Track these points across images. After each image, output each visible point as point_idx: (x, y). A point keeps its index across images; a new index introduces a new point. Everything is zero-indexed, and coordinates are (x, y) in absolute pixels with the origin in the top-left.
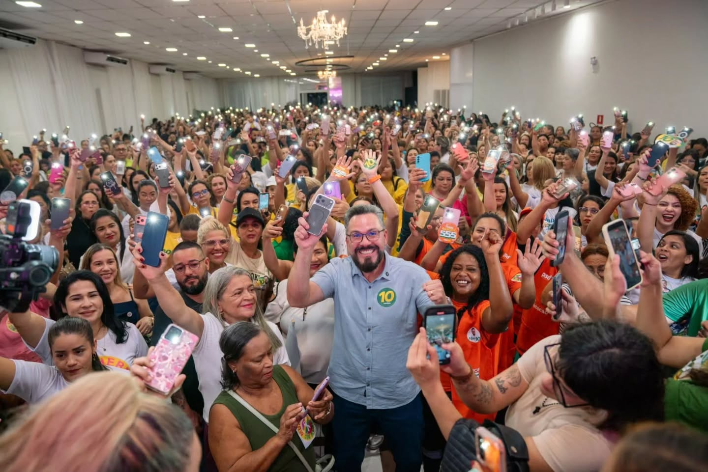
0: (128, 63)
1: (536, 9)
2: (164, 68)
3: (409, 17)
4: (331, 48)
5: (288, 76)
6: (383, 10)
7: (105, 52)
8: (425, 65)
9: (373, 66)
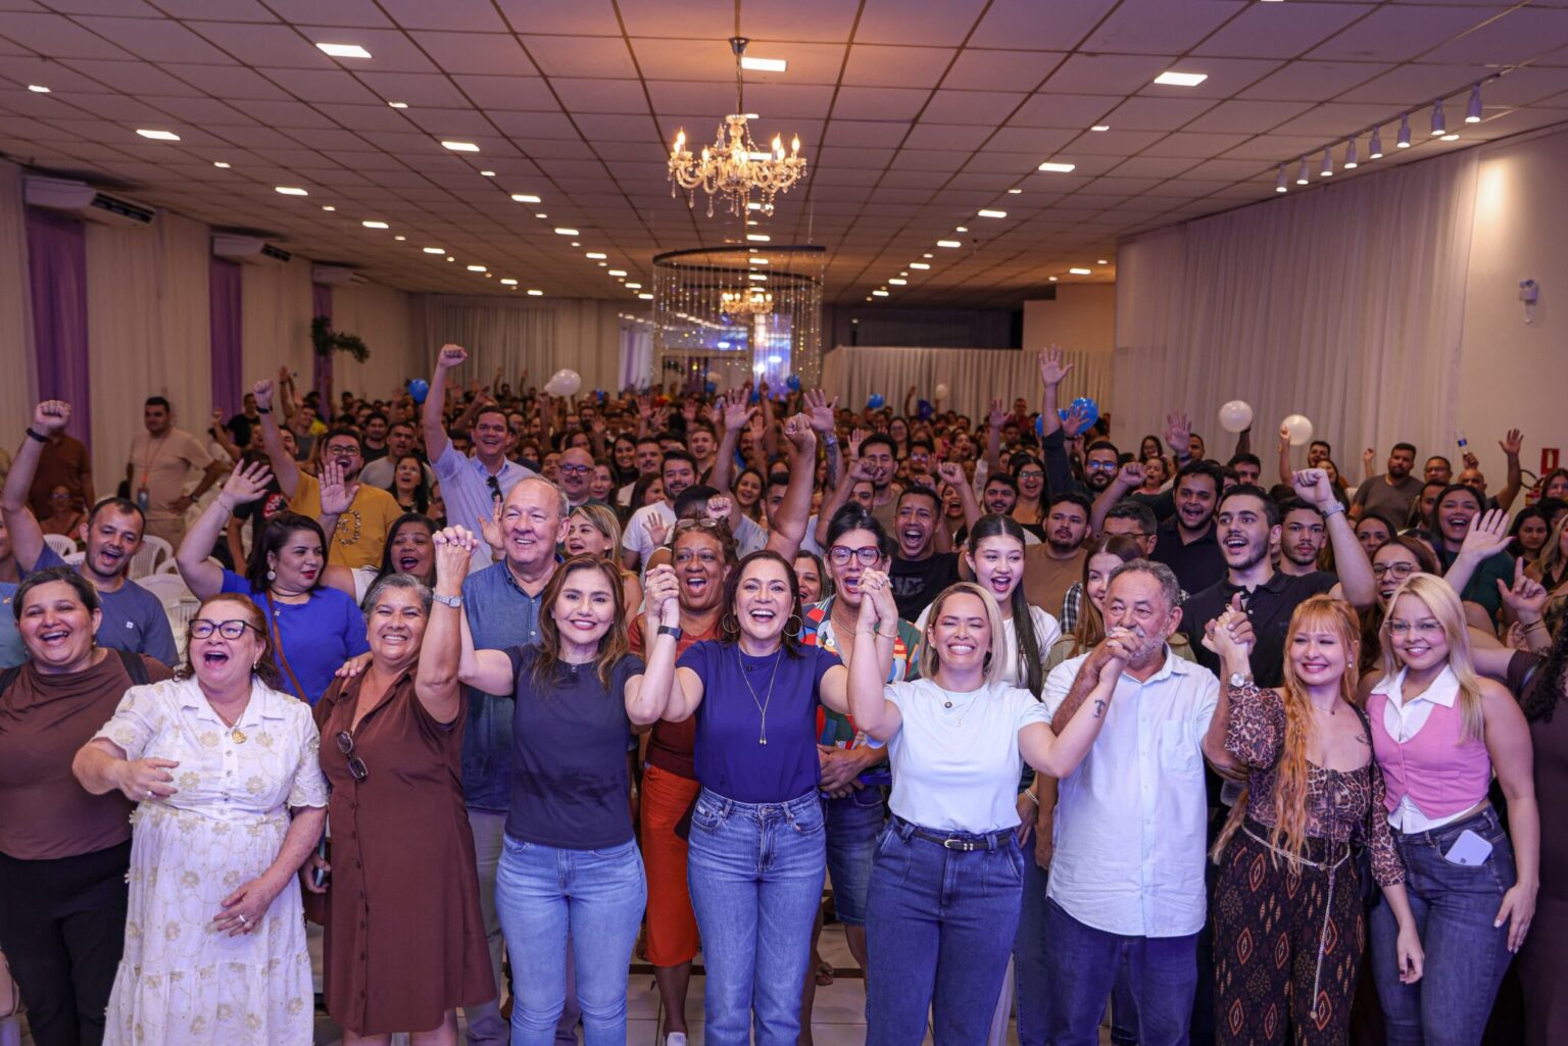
0: (154, 218)
1: (1357, 140)
2: (260, 244)
3: (988, 147)
4: (764, 223)
5: (632, 303)
6: (915, 121)
7: (91, 179)
8: (1047, 292)
9: (890, 288)
